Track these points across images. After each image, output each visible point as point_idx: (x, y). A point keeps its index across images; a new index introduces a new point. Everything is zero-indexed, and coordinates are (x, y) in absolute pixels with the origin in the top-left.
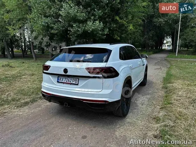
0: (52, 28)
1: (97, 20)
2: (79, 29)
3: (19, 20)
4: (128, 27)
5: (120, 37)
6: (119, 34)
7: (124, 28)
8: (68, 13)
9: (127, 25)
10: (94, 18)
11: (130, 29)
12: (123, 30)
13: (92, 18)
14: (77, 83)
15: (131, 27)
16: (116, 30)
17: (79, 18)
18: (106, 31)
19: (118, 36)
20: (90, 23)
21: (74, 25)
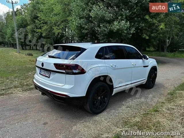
0: (83, 28)
1: (123, 20)
2: (105, 29)
3: (62, 22)
4: (158, 26)
5: (150, 36)
6: (148, 33)
7: (154, 27)
8: (97, 14)
9: (158, 24)
10: (121, 18)
11: (161, 29)
12: (153, 30)
13: (119, 18)
14: (49, 76)
15: (162, 26)
16: (146, 29)
17: (106, 19)
18: (133, 30)
19: (147, 35)
20: (116, 23)
21: (101, 25)
